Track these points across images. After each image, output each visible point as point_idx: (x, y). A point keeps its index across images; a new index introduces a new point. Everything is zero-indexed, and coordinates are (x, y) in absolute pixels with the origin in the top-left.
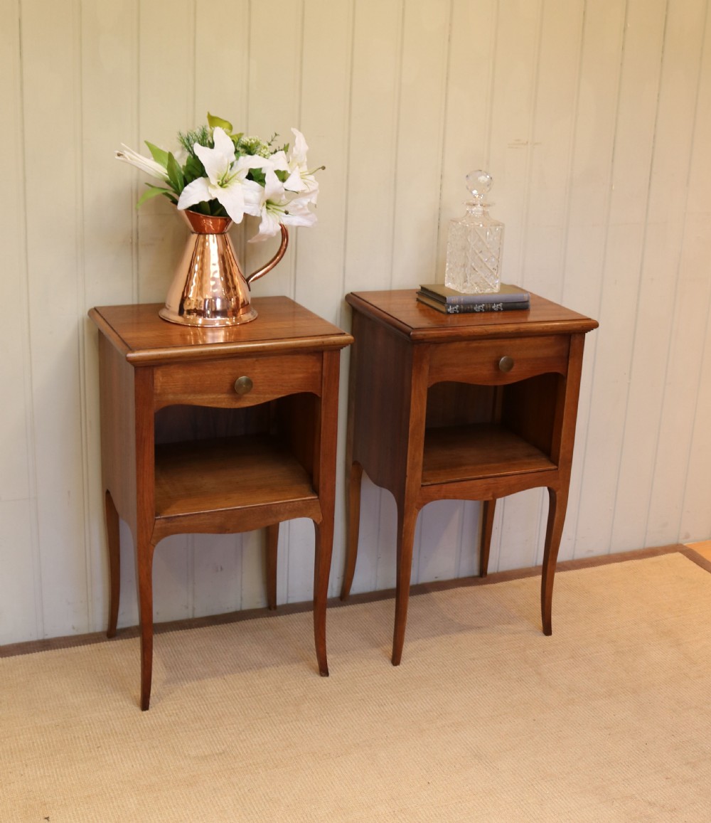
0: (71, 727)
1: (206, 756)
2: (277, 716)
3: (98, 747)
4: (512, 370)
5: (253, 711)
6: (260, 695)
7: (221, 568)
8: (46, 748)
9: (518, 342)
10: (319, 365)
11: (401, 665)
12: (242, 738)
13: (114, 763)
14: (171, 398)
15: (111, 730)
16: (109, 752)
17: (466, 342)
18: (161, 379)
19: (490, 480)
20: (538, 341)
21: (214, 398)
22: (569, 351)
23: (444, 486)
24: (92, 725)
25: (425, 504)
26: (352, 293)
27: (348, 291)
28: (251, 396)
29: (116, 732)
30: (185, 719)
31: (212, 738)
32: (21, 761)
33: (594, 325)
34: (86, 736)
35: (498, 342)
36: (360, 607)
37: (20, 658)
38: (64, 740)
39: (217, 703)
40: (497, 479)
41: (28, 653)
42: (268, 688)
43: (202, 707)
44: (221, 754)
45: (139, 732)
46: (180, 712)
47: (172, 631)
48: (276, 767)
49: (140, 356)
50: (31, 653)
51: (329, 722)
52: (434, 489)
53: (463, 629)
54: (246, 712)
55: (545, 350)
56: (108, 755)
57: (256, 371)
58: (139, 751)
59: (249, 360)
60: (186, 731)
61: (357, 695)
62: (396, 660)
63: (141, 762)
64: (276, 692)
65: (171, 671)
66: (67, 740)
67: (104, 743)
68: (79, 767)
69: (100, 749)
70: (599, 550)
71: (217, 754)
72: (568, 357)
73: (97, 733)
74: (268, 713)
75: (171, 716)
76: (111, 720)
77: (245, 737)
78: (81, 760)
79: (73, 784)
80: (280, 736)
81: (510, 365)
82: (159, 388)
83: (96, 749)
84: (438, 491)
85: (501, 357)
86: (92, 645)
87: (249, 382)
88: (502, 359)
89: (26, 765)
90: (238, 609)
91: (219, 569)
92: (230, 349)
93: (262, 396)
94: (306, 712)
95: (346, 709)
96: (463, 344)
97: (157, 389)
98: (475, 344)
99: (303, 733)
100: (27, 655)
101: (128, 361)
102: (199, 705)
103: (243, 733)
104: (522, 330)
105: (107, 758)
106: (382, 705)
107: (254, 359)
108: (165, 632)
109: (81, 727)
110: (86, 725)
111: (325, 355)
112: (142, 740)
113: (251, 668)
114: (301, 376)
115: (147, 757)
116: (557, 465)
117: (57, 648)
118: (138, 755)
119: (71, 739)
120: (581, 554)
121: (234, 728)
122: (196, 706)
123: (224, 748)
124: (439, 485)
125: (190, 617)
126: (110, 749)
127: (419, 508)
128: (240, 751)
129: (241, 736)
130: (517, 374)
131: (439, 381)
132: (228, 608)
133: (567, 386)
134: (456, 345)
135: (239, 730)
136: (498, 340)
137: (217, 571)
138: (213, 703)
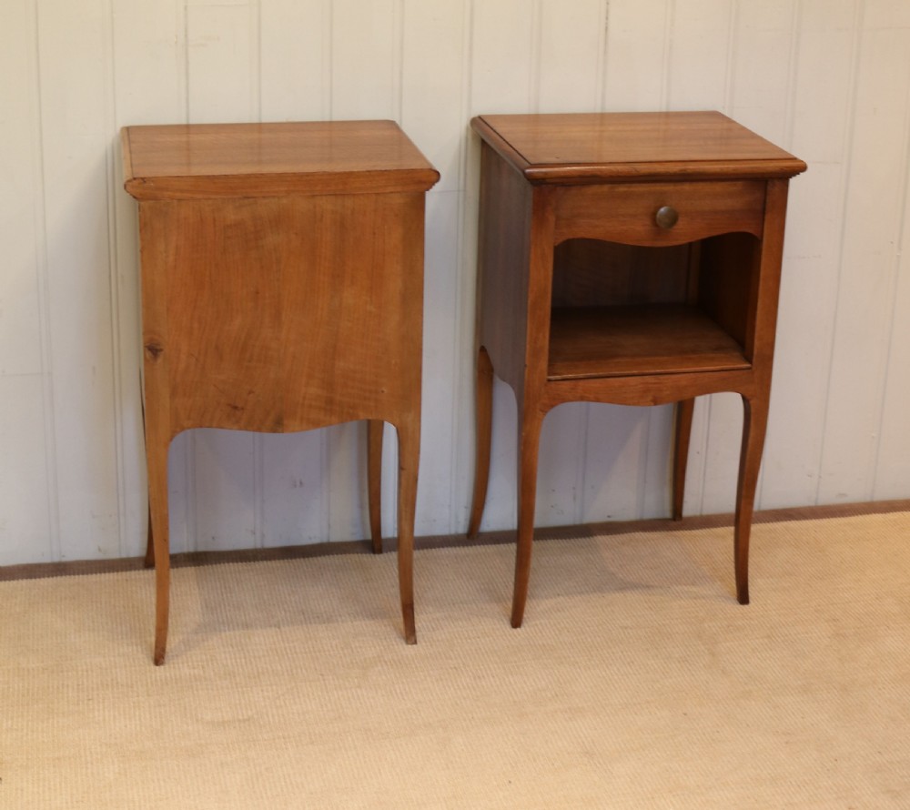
0: (62, 672)
1: (223, 722)
2: (333, 679)
3: (89, 700)
4: (675, 227)
5: (304, 671)
6: (320, 652)
7: (301, 483)
8: (23, 696)
9: (687, 187)
11: (522, 628)
13: (104, 720)
15: (112, 680)
16: (101, 707)
17: (610, 185)
19: (648, 379)
20: (719, 187)
22: (765, 202)
23: (581, 383)
25: (553, 406)
26: (480, 117)
27: (475, 113)
29: (117, 683)
30: (212, 673)
31: (240, 700)
33: (803, 168)
34: (78, 685)
35: (658, 187)
36: (491, 549)
37: (24, 583)
38: (49, 687)
39: (259, 658)
40: (661, 377)
41: (35, 578)
43: (238, 660)
44: (244, 721)
46: (208, 665)
48: (312, 743)
50: (40, 577)
51: (401, 693)
52: (566, 385)
53: (625, 586)
54: (294, 671)
55: (728, 201)
56: (99, 710)
60: (208, 689)
61: (450, 661)
62: (516, 621)
63: (138, 722)
64: (342, 649)
65: (212, 614)
66: (53, 687)
67: (98, 694)
68: (58, 722)
69: (91, 702)
71: (239, 720)
72: (763, 212)
73: (92, 683)
74: (322, 675)
75: (194, 668)
77: (282, 703)
78: (64, 713)
79: (43, 742)
80: (329, 705)
81: (673, 218)
83: (86, 702)
84: (572, 389)
85: (661, 207)
86: (120, 573)
88: (662, 210)
90: (325, 540)
91: (298, 483)
95: (428, 678)
96: (606, 188)
98: (622, 189)
99: (361, 703)
100: (33, 580)
102: (236, 659)
103: (281, 697)
104: (689, 171)
105: (96, 713)
106: (479, 677)
108: (220, 563)
109: (75, 673)
110: (82, 671)
112: (148, 695)
115: (148, 717)
116: (751, 362)
117: (74, 574)
118: (137, 713)
121: (272, 690)
122: (231, 659)
123: (250, 713)
124: (574, 381)
125: (259, 546)
126: (104, 702)
127: (545, 412)
128: (271, 720)
129: (278, 701)
130: (686, 232)
131: (571, 237)
132: (310, 538)
133: (764, 253)
134: (596, 189)
135: (277, 693)
136: (658, 184)
137: (295, 486)
138: (255, 657)
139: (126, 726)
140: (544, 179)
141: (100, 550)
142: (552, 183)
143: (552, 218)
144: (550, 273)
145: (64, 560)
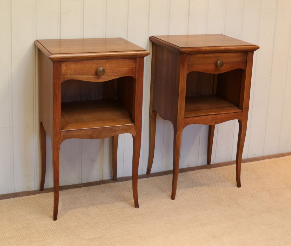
0: (30, 228)
1: (92, 239)
2: (123, 222)
3: (43, 236)
4: (222, 67)
5: (112, 220)
6: (114, 214)
8: (20, 237)
9: (225, 55)
10: (134, 64)
11: (175, 199)
12: (108, 231)
13: (51, 242)
14: (69, 77)
15: (48, 229)
16: (48, 238)
18: (64, 68)
19: (213, 116)
20: (234, 54)
21: (88, 77)
22: (247, 59)
23: (194, 118)
24: (40, 227)
25: (185, 126)
28: (104, 77)
29: (51, 230)
30: (82, 224)
32: (8, 243)
33: (258, 48)
34: (37, 232)
35: (217, 55)
37: (4, 200)
38: (27, 234)
39: (95, 217)
40: (217, 115)
41: (8, 199)
42: (118, 211)
43: (89, 219)
44: (99, 238)
45: (61, 230)
46: (79, 221)
47: (72, 189)
49: (55, 57)
51: (146, 224)
52: (189, 119)
54: (109, 221)
55: (236, 59)
57: (107, 66)
58: (62, 238)
59: (104, 61)
60: (82, 229)
61: (158, 213)
62: (173, 197)
63: (63, 242)
64: (121, 212)
66: (29, 233)
67: (45, 234)
68: (35, 244)
69: (44, 237)
70: (258, 154)
71: (97, 238)
72: (246, 62)
73: (42, 230)
75: (75, 223)
76: (48, 225)
77: (109, 231)
78: (36, 241)
81: (222, 65)
82: (63, 72)
83: (42, 237)
84: (191, 120)
85: (218, 61)
87: (104, 71)
88: (218, 62)
89: (11, 244)
90: (101, 179)
91: (93, 161)
92: (95, 55)
93: (109, 77)
94: (136, 220)
96: (202, 55)
97: (62, 72)
98: (207, 55)
101: (50, 59)
102: (87, 218)
104: (227, 49)
105: (47, 240)
107: (106, 60)
108: (69, 189)
109: (34, 228)
110: (37, 227)
111: (137, 60)
112: (63, 233)
113: (109, 203)
114: (127, 68)
115: (66, 240)
116: (242, 110)
118: (62, 239)
119: (31, 233)
120: (251, 156)
121: (104, 227)
123: (100, 236)
124: (192, 118)
125: (80, 183)
126: (48, 237)
127: (183, 128)
128: (108, 236)
129: (107, 230)
130: (224, 69)
131: (192, 71)
132: (97, 179)
133: (246, 75)
134: (199, 55)
135: (106, 228)
136: (217, 54)
137: (92, 161)
138: (94, 218)
139: (60, 243)
140: (185, 52)
141: (28, 188)
142: (187, 54)
143: (186, 65)
144: (186, 83)
145: (15, 192)
